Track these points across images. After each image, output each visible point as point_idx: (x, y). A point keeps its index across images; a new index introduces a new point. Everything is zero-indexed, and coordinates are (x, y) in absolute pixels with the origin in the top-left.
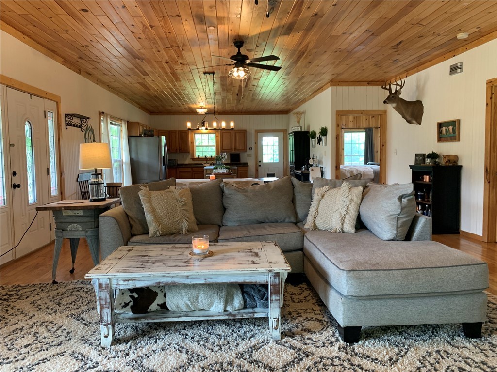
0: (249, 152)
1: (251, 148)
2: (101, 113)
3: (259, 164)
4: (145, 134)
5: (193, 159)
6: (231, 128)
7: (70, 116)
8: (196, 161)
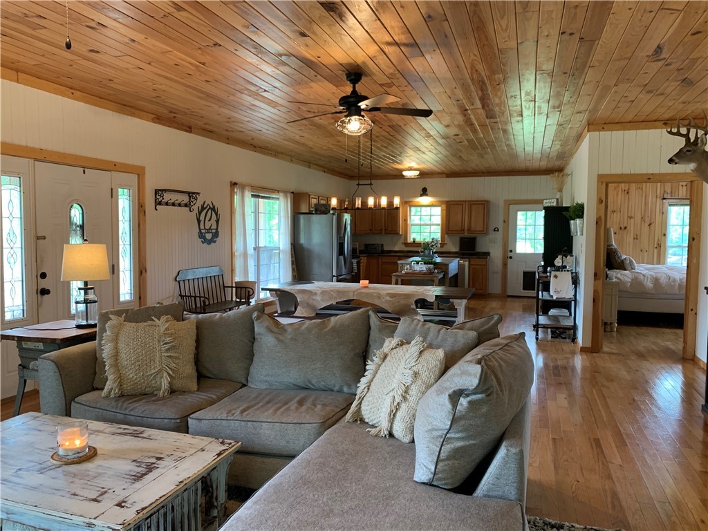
0: (492, 235)
1: (496, 230)
2: (234, 184)
3: (510, 254)
4: (316, 210)
5: (406, 244)
6: (395, 206)
7: (160, 192)
8: (411, 246)
